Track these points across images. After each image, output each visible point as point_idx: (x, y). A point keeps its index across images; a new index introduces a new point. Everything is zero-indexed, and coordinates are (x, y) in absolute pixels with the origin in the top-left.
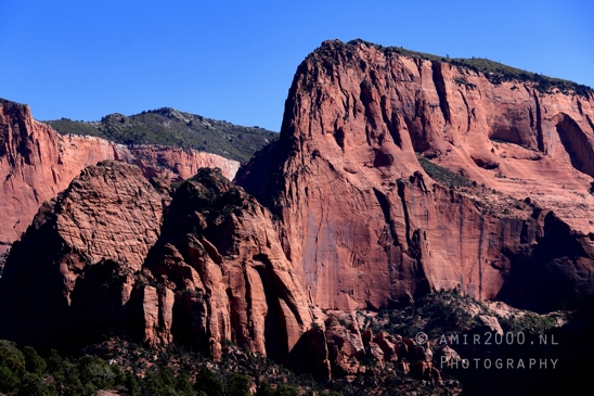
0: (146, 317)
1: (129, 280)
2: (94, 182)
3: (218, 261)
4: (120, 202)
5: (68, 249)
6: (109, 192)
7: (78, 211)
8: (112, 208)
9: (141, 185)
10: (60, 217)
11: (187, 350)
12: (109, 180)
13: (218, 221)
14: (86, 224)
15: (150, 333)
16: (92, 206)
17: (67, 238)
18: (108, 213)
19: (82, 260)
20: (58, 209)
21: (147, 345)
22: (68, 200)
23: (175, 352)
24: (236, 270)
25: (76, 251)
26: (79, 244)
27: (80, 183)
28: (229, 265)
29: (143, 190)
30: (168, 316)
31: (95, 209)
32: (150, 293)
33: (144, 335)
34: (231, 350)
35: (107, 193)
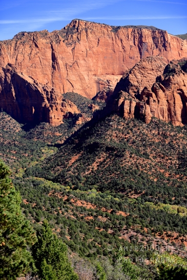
0: (125, 110)
1: (122, 98)
2: (144, 63)
3: (164, 91)
4: (153, 70)
5: (132, 85)
6: (149, 67)
7: (137, 73)
8: (149, 72)
9: (162, 64)
10: (130, 75)
11: (138, 119)
12: (150, 63)
13: (167, 78)
14: (139, 77)
15: (126, 115)
16: (142, 71)
17: (132, 82)
18: (148, 73)
19: (137, 89)
20: (130, 73)
21: (124, 118)
22: (134, 69)
23: (133, 120)
24: (170, 94)
25: (135, 86)
26: (136, 84)
27: (139, 64)
28: (167, 92)
29: (162, 66)
30: (133, 109)
31: (143, 72)
32: (127, 102)
33: (124, 115)
34: (153, 120)
35: (148, 67)
